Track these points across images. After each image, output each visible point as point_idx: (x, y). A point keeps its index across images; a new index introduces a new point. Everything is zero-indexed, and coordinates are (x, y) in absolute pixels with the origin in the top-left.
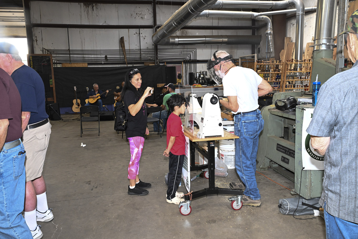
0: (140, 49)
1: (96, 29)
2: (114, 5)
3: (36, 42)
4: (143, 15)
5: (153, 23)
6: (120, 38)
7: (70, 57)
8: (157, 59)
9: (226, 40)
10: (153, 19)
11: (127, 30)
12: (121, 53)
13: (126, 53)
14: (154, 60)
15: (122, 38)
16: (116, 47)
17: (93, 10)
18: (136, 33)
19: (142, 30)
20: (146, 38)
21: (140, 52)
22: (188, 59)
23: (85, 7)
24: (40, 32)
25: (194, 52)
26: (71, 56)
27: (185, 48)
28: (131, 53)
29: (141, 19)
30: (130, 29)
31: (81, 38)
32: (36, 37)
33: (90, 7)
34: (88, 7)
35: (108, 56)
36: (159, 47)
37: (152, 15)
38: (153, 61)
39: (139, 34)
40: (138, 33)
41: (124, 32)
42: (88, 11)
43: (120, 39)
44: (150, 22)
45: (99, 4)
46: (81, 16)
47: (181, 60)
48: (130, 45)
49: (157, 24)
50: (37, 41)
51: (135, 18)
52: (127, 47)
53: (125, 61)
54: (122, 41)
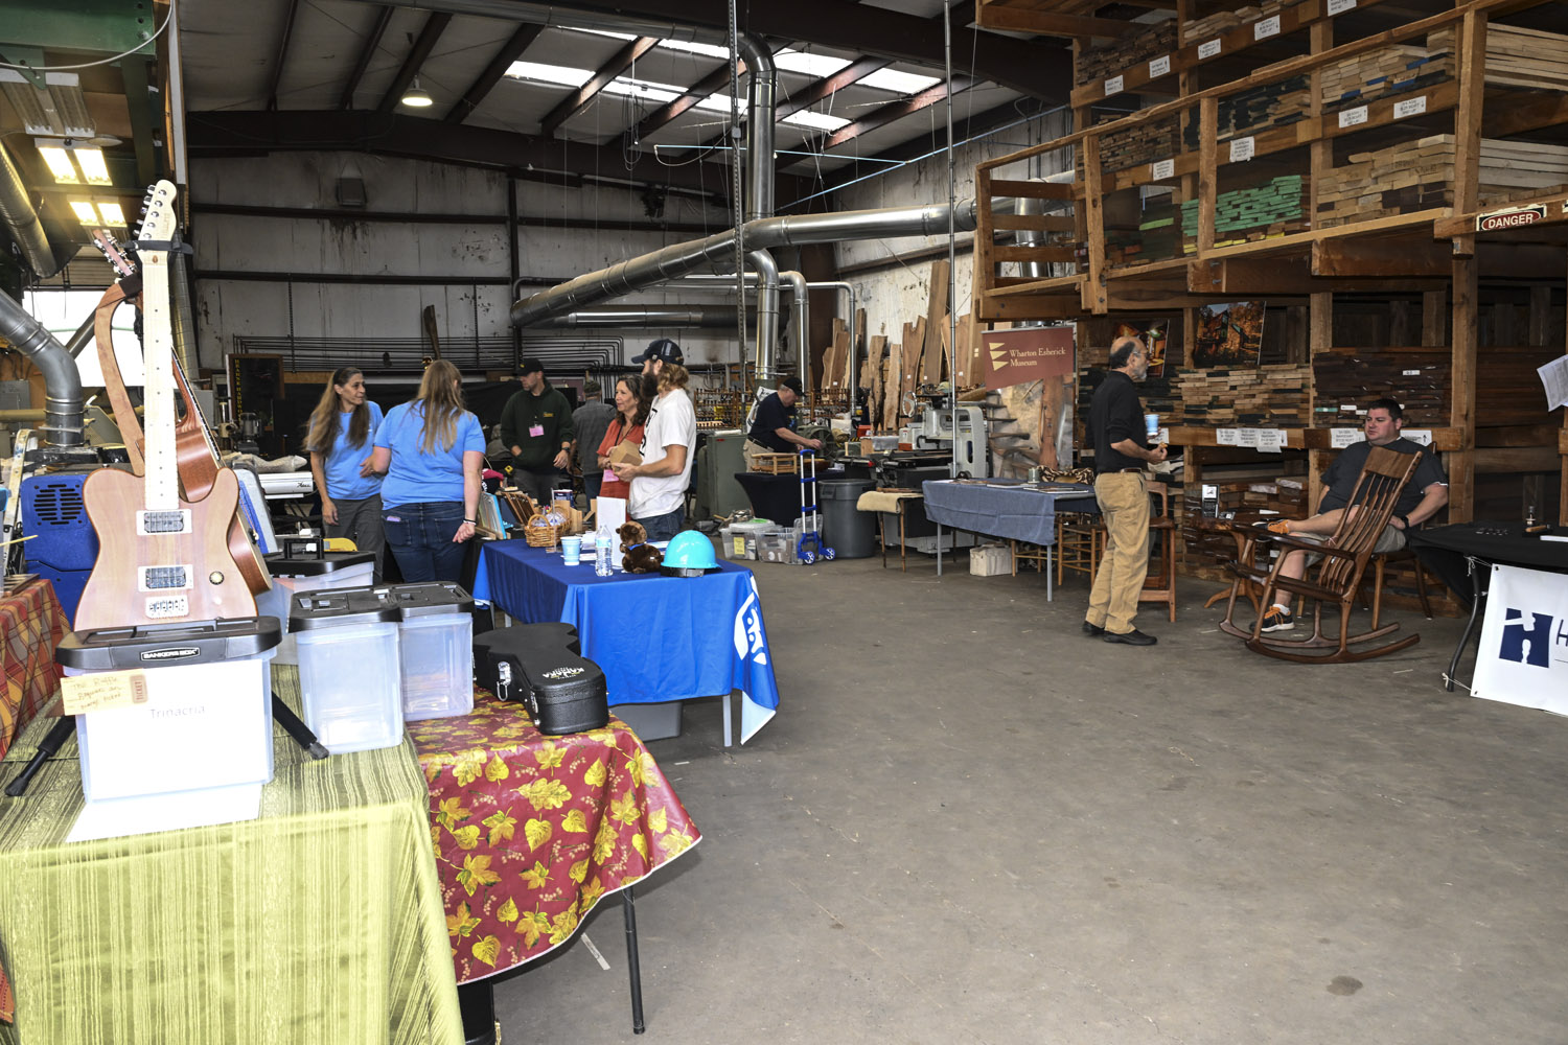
0: (477, 337)
1: (362, 285)
2: (409, 225)
3: (206, 316)
4: (484, 251)
5: (510, 272)
6: (424, 308)
7: (293, 356)
9: (698, 316)
10: (509, 260)
11: (441, 288)
12: (425, 347)
13: (441, 346)
15: (428, 308)
16: (413, 330)
17: (355, 237)
18: (466, 296)
19: (481, 290)
20: (491, 309)
21: (477, 345)
22: (602, 363)
23: (334, 229)
24: (217, 292)
25: (615, 345)
26: (296, 352)
27: (593, 337)
28: (451, 346)
29: (479, 261)
30: (449, 287)
31: (322, 308)
32: (206, 303)
33: (346, 230)
34: (343, 230)
35: (390, 354)
36: (525, 333)
37: (506, 252)
39: (474, 298)
40: (471, 294)
41: (433, 295)
42: (342, 238)
43: (425, 311)
44: (501, 269)
45: (370, 223)
46: (323, 252)
47: (582, 367)
48: (450, 326)
49: (521, 275)
50: (206, 313)
51: (463, 257)
52: (441, 332)
54: (428, 317)
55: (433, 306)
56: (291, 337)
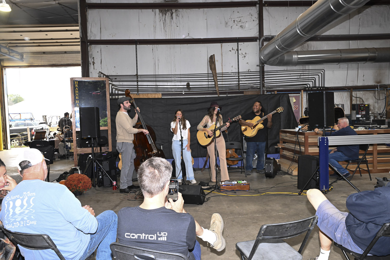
0: (239, 72)
2: (201, 10)
3: (93, 65)
4: (243, 23)
5: (258, 34)
6: (209, 56)
7: (138, 85)
10: (257, 27)
11: (219, 45)
12: (210, 78)
13: (218, 78)
15: (212, 56)
16: (204, 69)
17: (172, 18)
18: (233, 49)
19: (241, 45)
20: (247, 56)
21: (239, 76)
23: (161, 14)
24: (99, 52)
25: (320, 75)
26: (139, 83)
28: (224, 78)
29: (240, 29)
30: (224, 44)
31: (154, 58)
32: (93, 58)
33: (167, 14)
34: (166, 15)
37: (256, 23)
39: (238, 50)
40: (236, 48)
41: (214, 48)
42: (165, 20)
43: (210, 58)
44: (254, 33)
45: (181, 10)
46: (155, 27)
47: (300, 88)
48: (223, 66)
49: (264, 35)
50: (94, 63)
51: (232, 27)
52: (219, 70)
54: (212, 60)
55: (214, 55)
56: (137, 75)
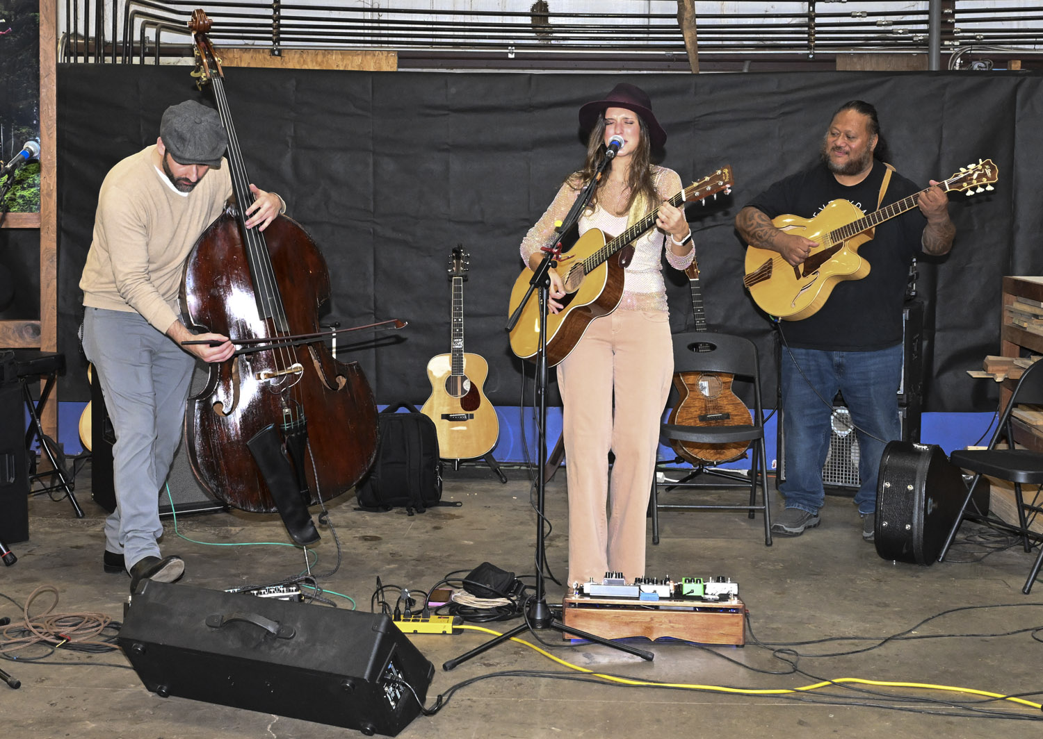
8: (947, 31)
14: (926, 43)
38: (916, 45)
53: (683, 47)
